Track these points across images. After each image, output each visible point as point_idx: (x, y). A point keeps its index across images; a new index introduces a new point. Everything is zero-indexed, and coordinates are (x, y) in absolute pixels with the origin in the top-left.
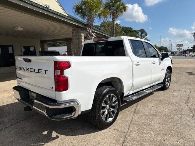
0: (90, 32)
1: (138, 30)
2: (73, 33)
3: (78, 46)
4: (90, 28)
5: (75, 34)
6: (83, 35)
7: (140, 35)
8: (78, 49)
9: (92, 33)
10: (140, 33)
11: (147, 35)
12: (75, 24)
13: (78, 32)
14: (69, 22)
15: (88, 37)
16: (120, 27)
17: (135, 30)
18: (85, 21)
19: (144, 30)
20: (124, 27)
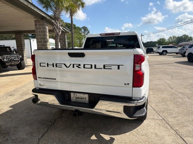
0: (57, 26)
1: (81, 27)
2: (36, 25)
3: (43, 40)
4: (58, 20)
5: (38, 26)
6: (47, 28)
7: (83, 32)
8: (43, 43)
9: (60, 27)
10: (83, 30)
11: (89, 33)
12: (43, 15)
13: (43, 25)
14: (38, 12)
15: (56, 30)
16: (64, 22)
17: (78, 27)
18: (50, 13)
19: (86, 27)
20: (68, 23)
